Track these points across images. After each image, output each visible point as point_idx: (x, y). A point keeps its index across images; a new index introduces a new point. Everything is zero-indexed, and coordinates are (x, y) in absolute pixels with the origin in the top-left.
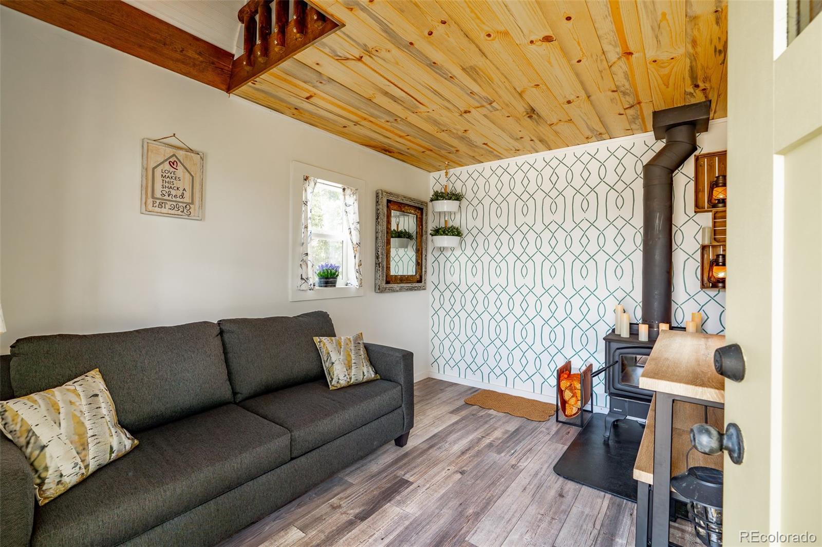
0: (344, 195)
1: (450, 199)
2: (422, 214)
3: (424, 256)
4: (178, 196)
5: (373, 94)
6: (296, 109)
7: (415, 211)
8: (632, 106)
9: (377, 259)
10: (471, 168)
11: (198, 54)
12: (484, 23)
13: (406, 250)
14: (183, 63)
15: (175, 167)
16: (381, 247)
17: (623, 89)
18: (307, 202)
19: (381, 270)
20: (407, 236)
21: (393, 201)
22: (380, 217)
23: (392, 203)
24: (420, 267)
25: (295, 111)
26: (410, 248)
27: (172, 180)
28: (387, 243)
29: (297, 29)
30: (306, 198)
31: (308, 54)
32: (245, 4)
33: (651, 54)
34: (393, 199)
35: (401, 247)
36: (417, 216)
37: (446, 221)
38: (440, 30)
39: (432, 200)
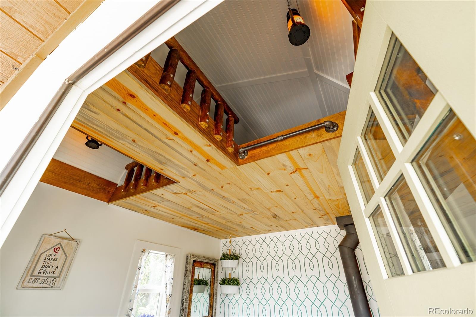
0: (166, 259)
1: (232, 259)
2: (215, 268)
3: (215, 299)
4: (51, 272)
5: (191, 206)
6: (146, 210)
7: (210, 266)
8: (324, 215)
9: (182, 306)
10: (245, 238)
11: (98, 185)
12: (248, 185)
13: (203, 293)
14: (87, 189)
15: (57, 251)
16: (186, 296)
17: (318, 209)
18: (140, 268)
19: (184, 315)
20: (204, 284)
21: (197, 261)
22: (187, 273)
23: (196, 262)
24: (211, 309)
25: (145, 212)
26: (206, 291)
27: (51, 261)
28: (190, 292)
29: (155, 180)
30: (141, 265)
31: (159, 191)
32: (131, 163)
33: (328, 197)
34: (197, 259)
35: (200, 292)
36: (211, 270)
37: (230, 274)
38: (226, 186)
39: (221, 259)
